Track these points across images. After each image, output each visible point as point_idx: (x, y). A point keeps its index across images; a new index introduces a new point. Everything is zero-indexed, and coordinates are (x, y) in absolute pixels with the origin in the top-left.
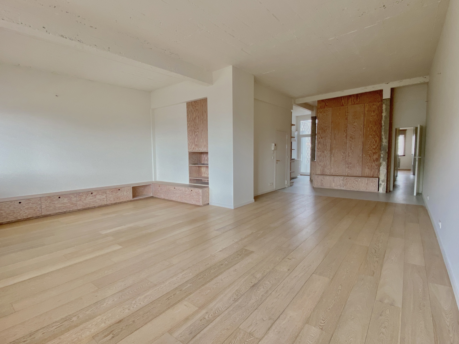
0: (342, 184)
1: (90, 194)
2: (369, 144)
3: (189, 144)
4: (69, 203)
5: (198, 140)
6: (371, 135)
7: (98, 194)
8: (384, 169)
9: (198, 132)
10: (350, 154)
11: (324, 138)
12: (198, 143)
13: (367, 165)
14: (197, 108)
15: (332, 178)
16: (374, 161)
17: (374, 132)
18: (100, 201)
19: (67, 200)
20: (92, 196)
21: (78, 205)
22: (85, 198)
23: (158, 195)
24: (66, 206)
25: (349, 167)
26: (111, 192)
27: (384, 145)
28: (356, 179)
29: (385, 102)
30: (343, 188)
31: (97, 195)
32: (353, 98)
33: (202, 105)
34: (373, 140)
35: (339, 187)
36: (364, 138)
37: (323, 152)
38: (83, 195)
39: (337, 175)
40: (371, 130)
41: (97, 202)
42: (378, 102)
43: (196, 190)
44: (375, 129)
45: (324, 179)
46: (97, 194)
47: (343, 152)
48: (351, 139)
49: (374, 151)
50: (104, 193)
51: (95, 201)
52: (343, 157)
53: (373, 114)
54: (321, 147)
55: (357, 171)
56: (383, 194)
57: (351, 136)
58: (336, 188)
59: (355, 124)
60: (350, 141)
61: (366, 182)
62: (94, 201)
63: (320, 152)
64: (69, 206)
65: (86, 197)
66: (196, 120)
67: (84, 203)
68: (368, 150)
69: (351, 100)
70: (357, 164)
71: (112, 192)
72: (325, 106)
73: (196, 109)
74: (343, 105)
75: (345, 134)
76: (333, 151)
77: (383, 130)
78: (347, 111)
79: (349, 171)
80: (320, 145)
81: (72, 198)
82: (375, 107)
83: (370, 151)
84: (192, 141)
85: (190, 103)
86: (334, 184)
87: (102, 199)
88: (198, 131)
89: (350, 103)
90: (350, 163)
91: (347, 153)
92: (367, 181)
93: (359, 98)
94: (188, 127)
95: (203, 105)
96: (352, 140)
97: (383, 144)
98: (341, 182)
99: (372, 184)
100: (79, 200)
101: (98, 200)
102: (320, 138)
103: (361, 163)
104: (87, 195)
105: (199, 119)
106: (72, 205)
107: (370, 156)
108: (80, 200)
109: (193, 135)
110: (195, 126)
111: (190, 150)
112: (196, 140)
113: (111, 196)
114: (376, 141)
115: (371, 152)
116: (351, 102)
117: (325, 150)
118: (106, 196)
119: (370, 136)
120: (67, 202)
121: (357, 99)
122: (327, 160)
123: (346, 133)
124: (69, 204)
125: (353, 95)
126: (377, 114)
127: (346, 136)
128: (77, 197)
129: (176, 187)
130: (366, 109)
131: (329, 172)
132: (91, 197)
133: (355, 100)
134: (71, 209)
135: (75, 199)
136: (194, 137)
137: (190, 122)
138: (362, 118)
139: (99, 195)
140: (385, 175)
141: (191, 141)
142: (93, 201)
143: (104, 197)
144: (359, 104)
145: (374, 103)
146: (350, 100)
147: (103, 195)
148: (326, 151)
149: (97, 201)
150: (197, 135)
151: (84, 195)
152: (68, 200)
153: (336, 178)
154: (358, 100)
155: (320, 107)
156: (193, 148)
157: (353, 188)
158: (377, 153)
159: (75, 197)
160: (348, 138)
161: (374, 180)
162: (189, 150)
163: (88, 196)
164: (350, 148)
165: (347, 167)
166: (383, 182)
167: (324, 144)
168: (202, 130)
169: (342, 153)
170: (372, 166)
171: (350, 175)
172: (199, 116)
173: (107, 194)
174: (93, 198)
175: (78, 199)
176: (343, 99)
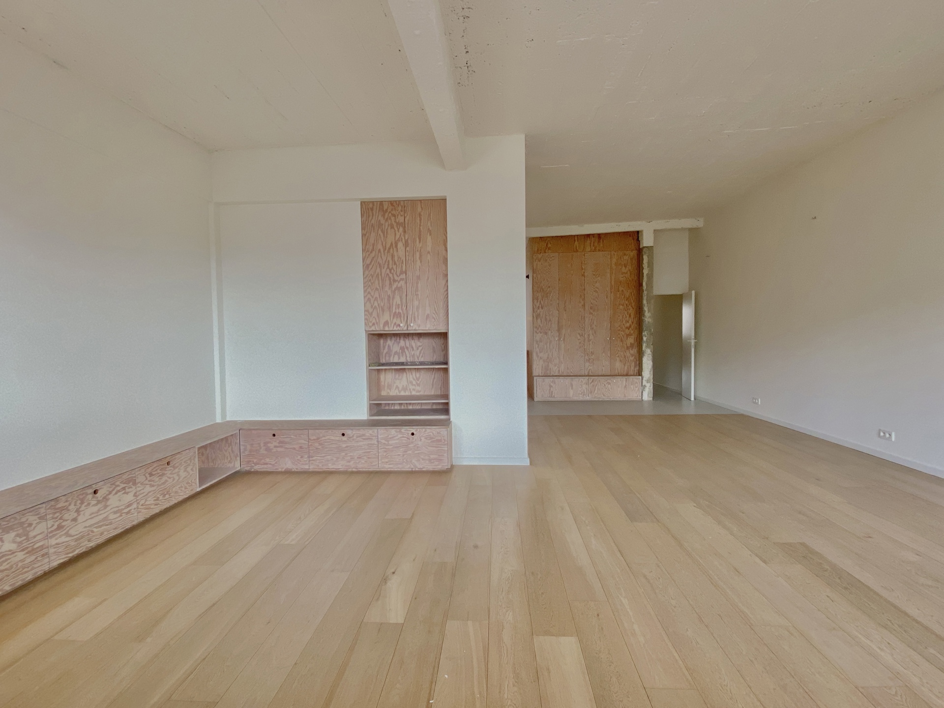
0: (586, 392)
1: (90, 496)
2: (619, 320)
3: (371, 310)
4: (23, 550)
5: (404, 301)
6: (623, 305)
7: (113, 490)
8: (649, 362)
9: (402, 283)
10: (591, 337)
11: (546, 308)
12: (402, 310)
13: (617, 355)
14: (401, 219)
15: (567, 381)
16: (628, 348)
17: (627, 300)
18: (118, 514)
19: (14, 542)
20: (95, 502)
21: (52, 550)
22: (76, 515)
23: (266, 464)
24: (11, 567)
25: (591, 361)
26: (148, 476)
27: (648, 322)
28: (608, 381)
29: (647, 252)
30: (588, 398)
31: (110, 496)
32: (593, 239)
33: (420, 215)
34: (626, 312)
35: (581, 396)
36: (612, 310)
37: (546, 333)
38: (67, 504)
39: (572, 375)
40: (623, 297)
41: (111, 524)
42: (632, 251)
43: (428, 431)
44: (627, 294)
45: (555, 383)
46: (110, 493)
47: (579, 334)
48: (591, 311)
49: (627, 331)
50: (131, 484)
51: (106, 519)
52: (580, 343)
53: (624, 270)
54: (541, 325)
55: (603, 366)
56: (649, 401)
57: (592, 305)
58: (575, 398)
59: (597, 285)
60: (591, 313)
61: (624, 385)
62: (100, 521)
63: (541, 333)
64: (20, 564)
65: (78, 511)
66: (397, 251)
67: (71, 536)
68: (619, 330)
69: (591, 243)
70: (604, 355)
71: (151, 475)
72: (546, 249)
73: (395, 222)
74: (577, 251)
75: (582, 303)
76: (563, 331)
77: (645, 298)
78: (583, 262)
79: (590, 368)
80: (539, 320)
81: (30, 525)
82: (626, 258)
83: (622, 331)
84: (382, 304)
85: (373, 205)
86: (571, 392)
87: (123, 507)
88: (402, 279)
89: (588, 249)
90: (592, 353)
91: (586, 336)
92: (625, 382)
93: (603, 241)
94: (366, 267)
95: (422, 213)
96: (594, 313)
97: (646, 319)
98: (584, 387)
99: (632, 386)
100: (55, 527)
101: (115, 513)
102: (539, 307)
103: (609, 352)
104: (82, 503)
105: (408, 249)
106: (33, 558)
107: (622, 341)
108: (60, 527)
109: (387, 288)
110: (394, 267)
111: (373, 328)
112: (397, 300)
113: (148, 489)
114: (630, 316)
115: (623, 334)
116: (590, 246)
117: (549, 330)
118: (135, 495)
119: (621, 307)
120: (13, 546)
121: (599, 242)
122: (553, 348)
123: (584, 299)
124: (20, 555)
125: (593, 235)
126: (629, 270)
127: (584, 305)
128: (46, 520)
129: (348, 432)
130: (614, 260)
131: (557, 370)
132: (93, 505)
133: (596, 244)
134: (26, 575)
135: (42, 527)
136: (389, 293)
137: (374, 253)
138: (608, 275)
139: (116, 493)
140: (650, 372)
141: (376, 304)
142: (97, 523)
143: (130, 497)
144: (602, 251)
145: (625, 252)
146: (588, 241)
147: (127, 490)
148: (550, 332)
149: (112, 517)
150: (398, 289)
151: (70, 505)
152: (18, 539)
153: (576, 381)
154: (601, 245)
155: (538, 250)
156: (386, 323)
157: (604, 395)
158: (631, 335)
159: (40, 518)
160: (587, 307)
161: (635, 380)
162: (370, 327)
163: (83, 507)
164: (591, 326)
165: (587, 360)
166: (648, 381)
167: (546, 319)
168: (419, 278)
169: (578, 336)
170: (625, 357)
171: (592, 374)
172: (406, 241)
173: (139, 485)
174: (99, 510)
175: (53, 526)
176: (576, 238)
